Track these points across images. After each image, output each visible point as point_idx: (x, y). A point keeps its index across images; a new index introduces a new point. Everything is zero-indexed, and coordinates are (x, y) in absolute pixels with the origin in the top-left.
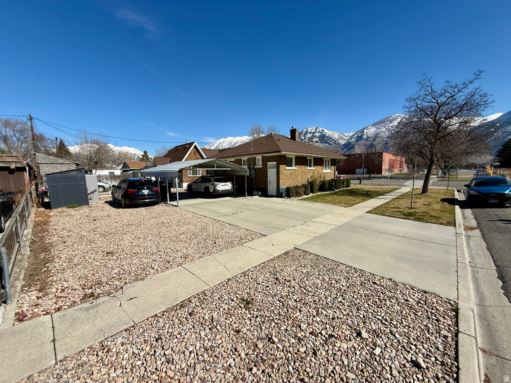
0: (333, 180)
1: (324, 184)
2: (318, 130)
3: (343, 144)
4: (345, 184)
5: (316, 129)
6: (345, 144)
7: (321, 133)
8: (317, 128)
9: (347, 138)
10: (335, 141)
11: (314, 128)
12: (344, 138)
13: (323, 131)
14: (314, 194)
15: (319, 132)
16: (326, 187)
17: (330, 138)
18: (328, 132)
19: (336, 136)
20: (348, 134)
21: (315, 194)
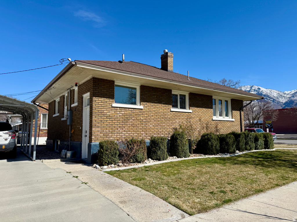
0: (233, 134)
1: (209, 140)
2: (253, 88)
3: (284, 102)
4: (261, 141)
5: (251, 88)
6: (286, 103)
7: (256, 91)
8: (252, 86)
9: (288, 96)
10: (274, 100)
11: (249, 87)
12: (285, 96)
13: (259, 89)
14: (180, 159)
15: (255, 90)
16: (212, 146)
17: (268, 96)
18: (265, 90)
19: (274, 94)
20: (289, 92)
21: (183, 159)
